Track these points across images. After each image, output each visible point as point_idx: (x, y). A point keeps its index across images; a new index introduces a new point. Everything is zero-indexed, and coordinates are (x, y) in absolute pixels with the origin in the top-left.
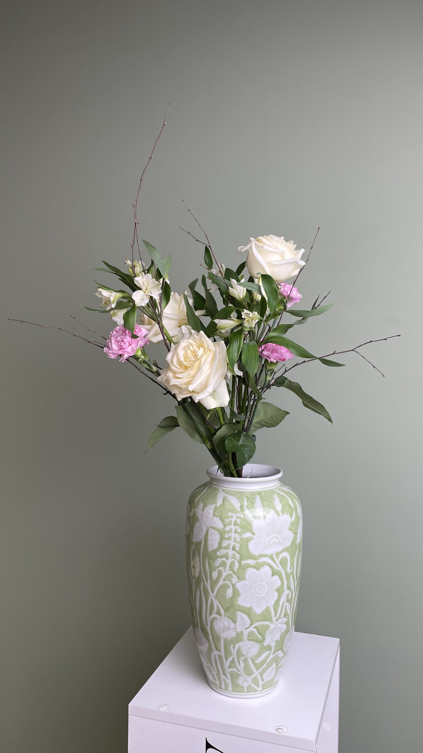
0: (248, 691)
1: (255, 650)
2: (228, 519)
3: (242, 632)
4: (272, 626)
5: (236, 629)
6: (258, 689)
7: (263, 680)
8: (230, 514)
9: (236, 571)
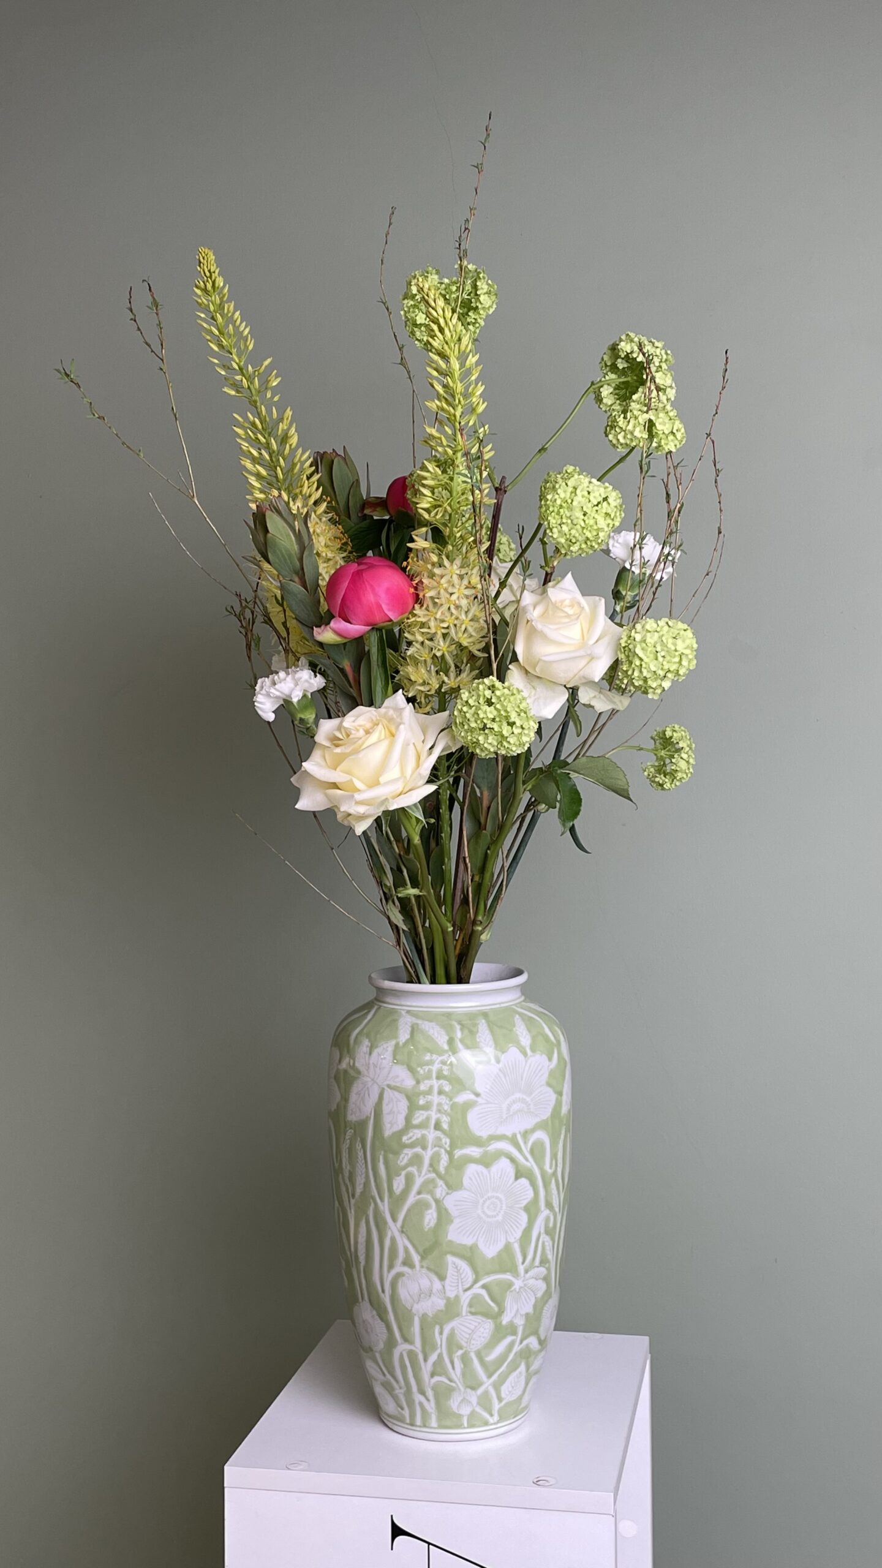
0: (471, 1426)
1: (484, 1335)
2: (424, 1067)
3: (457, 1297)
4: (518, 1284)
5: (445, 1293)
6: (491, 1420)
7: (500, 1399)
8: (428, 1057)
9: (442, 1170)
